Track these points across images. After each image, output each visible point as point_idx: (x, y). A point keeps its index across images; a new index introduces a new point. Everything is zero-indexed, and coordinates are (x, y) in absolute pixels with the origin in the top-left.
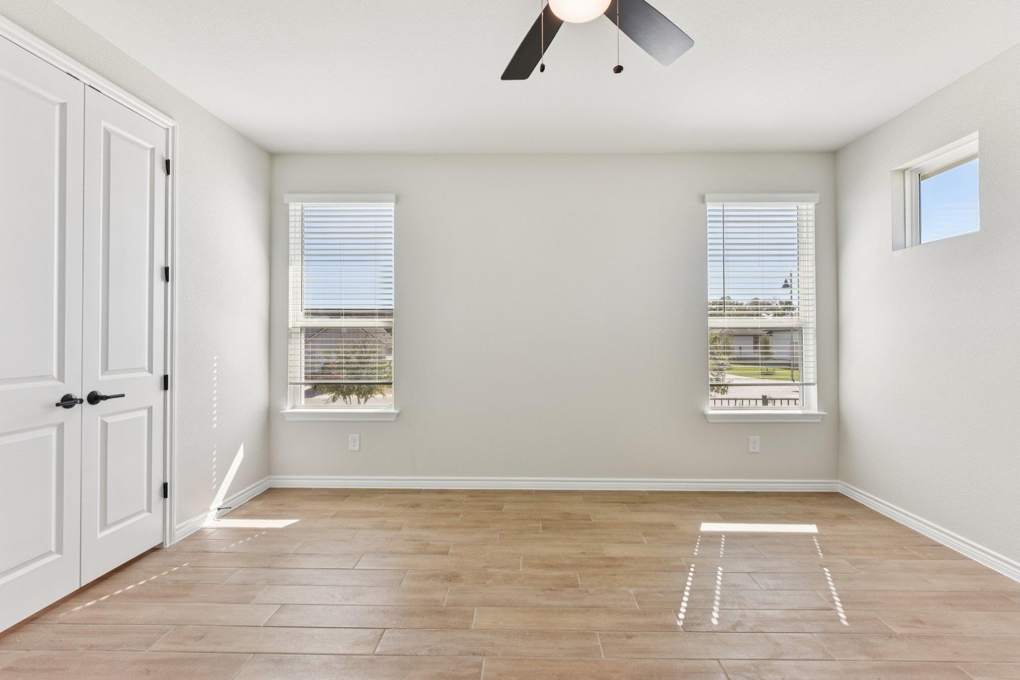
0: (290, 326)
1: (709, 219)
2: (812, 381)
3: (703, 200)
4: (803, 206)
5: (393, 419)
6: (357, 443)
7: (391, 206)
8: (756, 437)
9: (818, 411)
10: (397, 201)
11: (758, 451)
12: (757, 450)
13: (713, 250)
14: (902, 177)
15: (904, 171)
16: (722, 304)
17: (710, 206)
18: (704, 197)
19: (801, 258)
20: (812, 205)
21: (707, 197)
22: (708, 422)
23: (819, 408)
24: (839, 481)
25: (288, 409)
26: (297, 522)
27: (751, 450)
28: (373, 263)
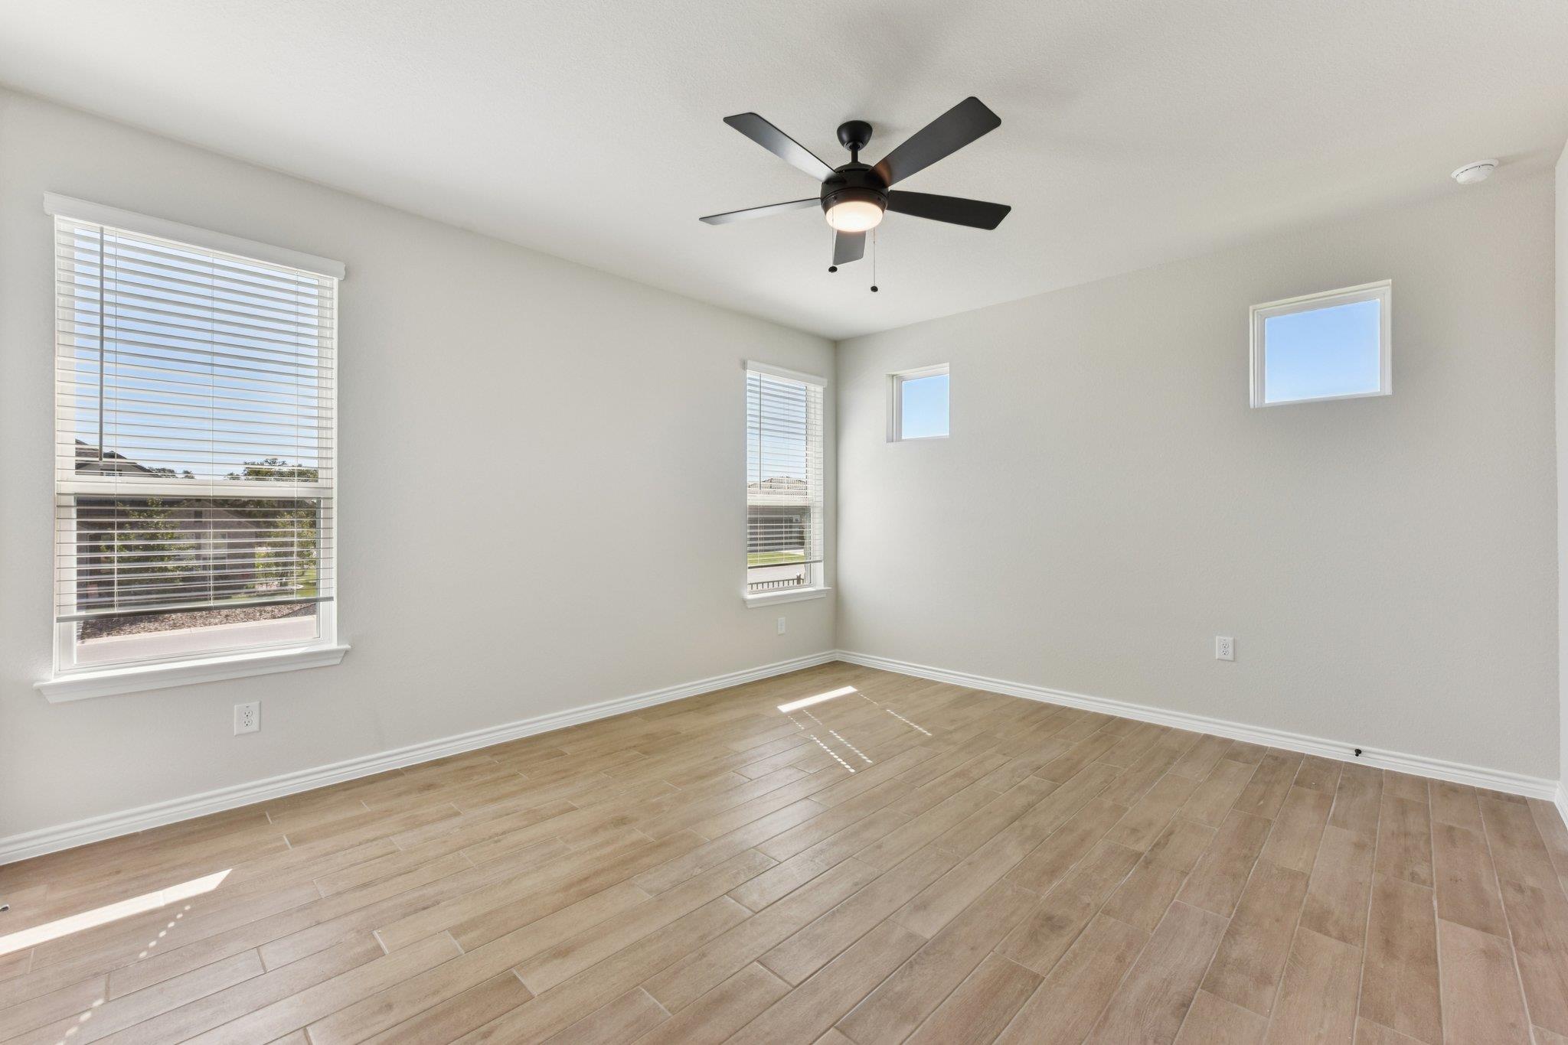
1: (748, 388)
2: (818, 559)
3: (744, 365)
4: (812, 387)
5: (338, 661)
6: (255, 719)
12: (783, 631)
13: (751, 422)
14: (891, 381)
15: (893, 376)
17: (749, 374)
18: (745, 363)
19: (809, 438)
20: (820, 389)
21: (749, 363)
23: (825, 585)
24: (837, 650)
26: (228, 876)
27: (779, 632)
28: (293, 379)
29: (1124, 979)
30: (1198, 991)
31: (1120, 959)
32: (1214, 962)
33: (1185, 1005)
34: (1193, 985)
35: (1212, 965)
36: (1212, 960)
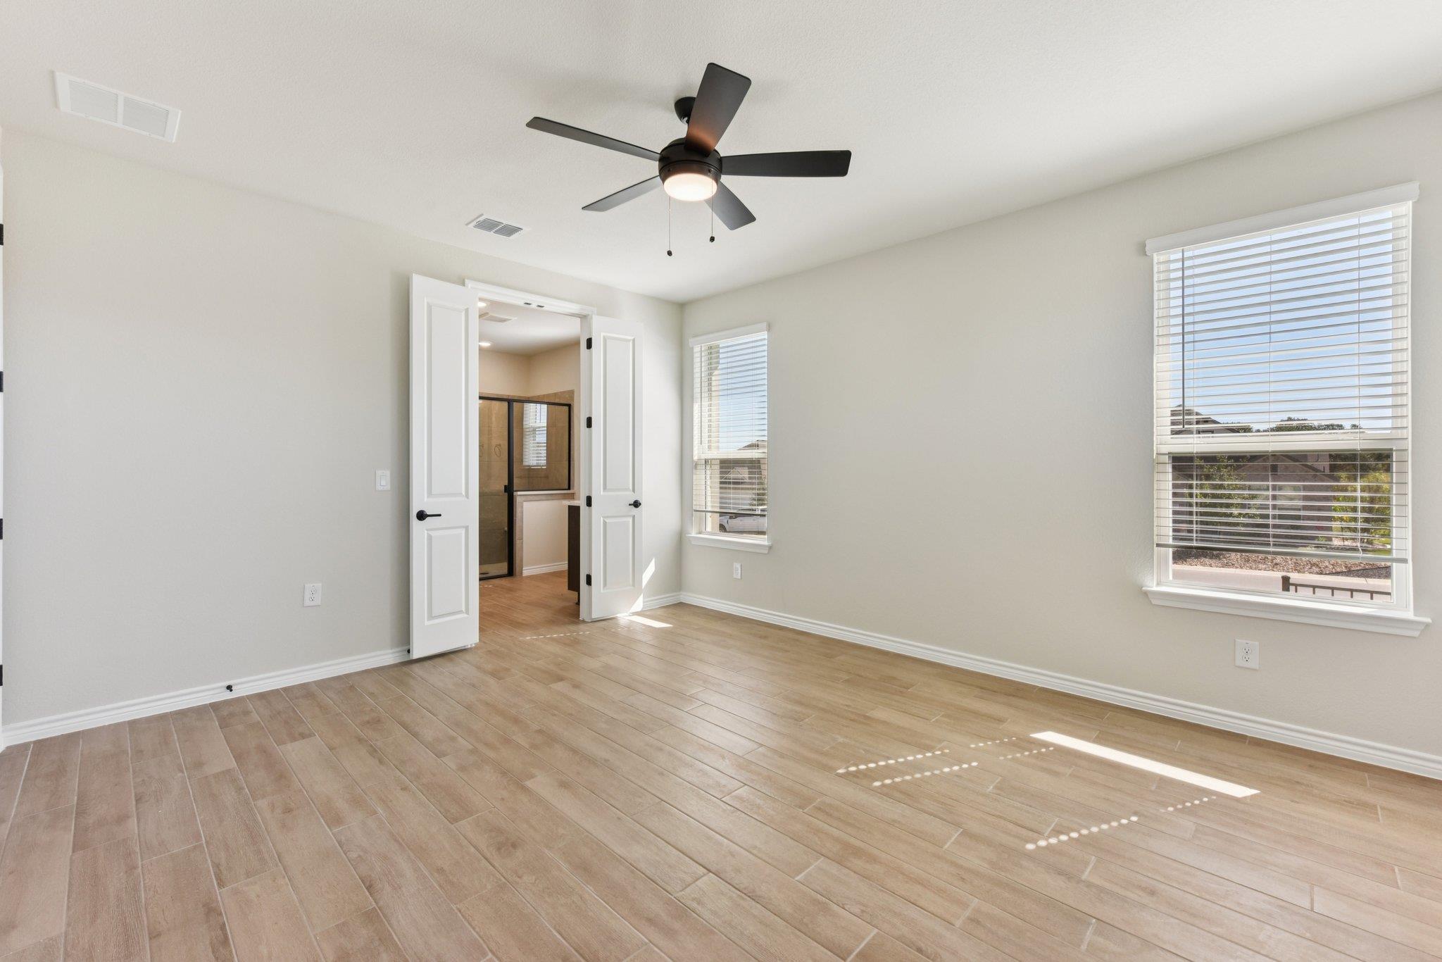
0: (695, 458)
1: (1157, 278)
3: (1142, 249)
5: (766, 552)
7: (765, 335)
8: (1250, 642)
9: (1415, 615)
10: (769, 328)
11: (1258, 668)
12: (1253, 663)
16: (1179, 415)
17: (1160, 256)
18: (1144, 246)
21: (1151, 244)
22: (1151, 603)
25: (693, 534)
27: (1240, 662)
29: (421, 865)
30: (374, 903)
31: (440, 871)
32: (391, 935)
33: (369, 888)
34: (381, 903)
35: (389, 931)
36: (393, 933)
